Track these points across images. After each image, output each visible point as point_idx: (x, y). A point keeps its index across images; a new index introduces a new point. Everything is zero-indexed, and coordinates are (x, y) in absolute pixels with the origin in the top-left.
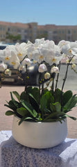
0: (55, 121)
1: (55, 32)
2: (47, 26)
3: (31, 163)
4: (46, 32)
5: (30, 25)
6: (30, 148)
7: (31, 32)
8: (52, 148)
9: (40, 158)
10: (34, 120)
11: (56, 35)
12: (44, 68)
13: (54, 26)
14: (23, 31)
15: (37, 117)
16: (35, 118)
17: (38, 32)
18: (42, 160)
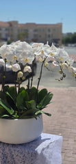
0: (31, 118)
1: (35, 31)
2: (27, 24)
3: (9, 158)
4: (27, 30)
5: (11, 24)
6: (8, 144)
7: (12, 30)
8: (29, 143)
9: (17, 153)
10: (11, 117)
11: (36, 33)
12: (17, 67)
13: (34, 24)
14: (4, 29)
15: (14, 114)
16: (11, 116)
17: (19, 30)
18: (19, 154)
